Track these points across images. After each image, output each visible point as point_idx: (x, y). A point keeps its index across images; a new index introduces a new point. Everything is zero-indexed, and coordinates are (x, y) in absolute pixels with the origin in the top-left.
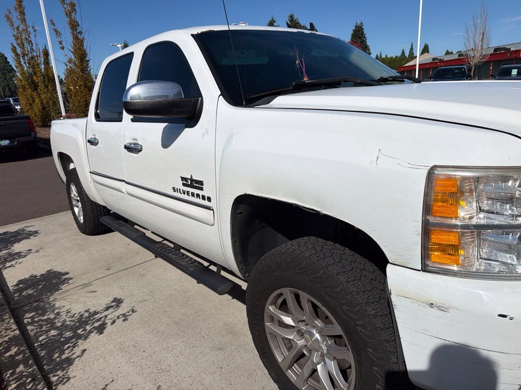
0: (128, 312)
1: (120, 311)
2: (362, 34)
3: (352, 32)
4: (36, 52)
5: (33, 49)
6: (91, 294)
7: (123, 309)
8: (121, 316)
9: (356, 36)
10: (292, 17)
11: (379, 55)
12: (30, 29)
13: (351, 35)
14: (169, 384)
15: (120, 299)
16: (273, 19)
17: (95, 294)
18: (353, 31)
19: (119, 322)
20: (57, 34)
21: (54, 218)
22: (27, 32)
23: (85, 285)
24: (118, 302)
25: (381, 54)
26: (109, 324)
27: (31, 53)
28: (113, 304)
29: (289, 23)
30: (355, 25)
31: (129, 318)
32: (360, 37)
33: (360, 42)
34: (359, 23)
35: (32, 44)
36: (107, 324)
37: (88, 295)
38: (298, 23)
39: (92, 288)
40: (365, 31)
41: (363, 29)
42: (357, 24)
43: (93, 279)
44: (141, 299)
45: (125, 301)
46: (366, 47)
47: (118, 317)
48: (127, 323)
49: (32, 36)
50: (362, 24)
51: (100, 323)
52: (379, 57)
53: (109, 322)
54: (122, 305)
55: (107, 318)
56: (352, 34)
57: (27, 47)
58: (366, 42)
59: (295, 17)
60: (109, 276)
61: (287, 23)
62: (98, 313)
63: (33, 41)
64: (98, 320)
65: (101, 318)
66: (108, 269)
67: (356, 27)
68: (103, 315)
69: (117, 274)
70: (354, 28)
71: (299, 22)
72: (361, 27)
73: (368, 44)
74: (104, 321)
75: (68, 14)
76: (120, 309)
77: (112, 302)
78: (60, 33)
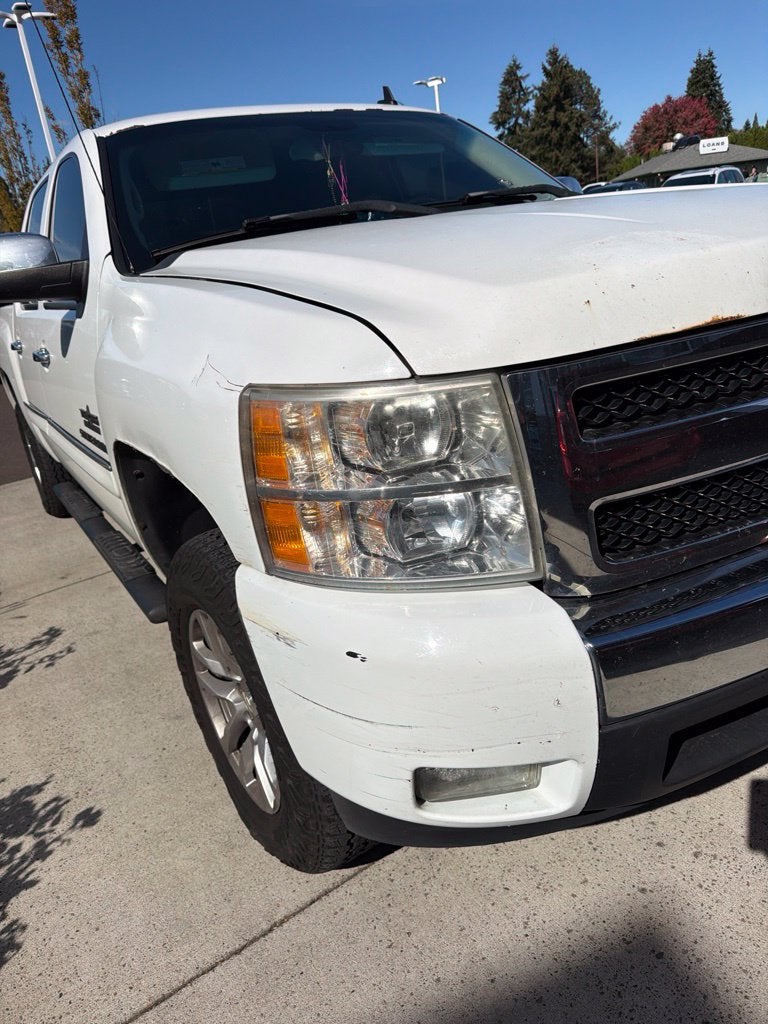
0: (61, 652)
1: (51, 650)
2: (713, 77)
3: (690, 75)
4: (34, 174)
5: (27, 169)
6: (17, 621)
7: (58, 645)
8: (46, 659)
9: (698, 82)
10: (553, 53)
11: (751, 123)
12: (20, 130)
13: (686, 82)
14: (67, 773)
15: (58, 630)
16: (515, 61)
17: (23, 620)
18: (692, 72)
19: (39, 668)
20: (59, 136)
21: (17, 487)
22: (15, 135)
23: (16, 605)
24: (53, 633)
25: (756, 118)
26: (22, 672)
27: (25, 176)
28: (44, 638)
29: (549, 67)
30: (696, 58)
31: (58, 663)
32: (706, 85)
33: (707, 96)
34: (705, 53)
35: (25, 159)
36: (19, 671)
37: (11, 622)
38: (567, 66)
39: (22, 611)
40: (719, 71)
41: (713, 66)
42: (700, 55)
43: (33, 594)
44: (91, 630)
45: (64, 634)
46: (721, 107)
47: (41, 661)
48: (52, 669)
49: (24, 142)
50: (711, 54)
51: (9, 669)
52: (752, 126)
53: (23, 667)
54: (58, 639)
55: (25, 661)
56: (690, 80)
57: (18, 165)
58: (722, 95)
59: (561, 54)
60: (60, 590)
61: (544, 69)
62: (13, 653)
63: (27, 154)
64: (8, 665)
65: (15, 661)
66: (63, 578)
67: (699, 62)
68: (20, 656)
69: (74, 586)
70: (694, 65)
71: (571, 63)
72: (709, 62)
73: (726, 98)
74: (17, 666)
75: (77, 95)
76: (51, 646)
77: (45, 634)
78: (64, 134)
